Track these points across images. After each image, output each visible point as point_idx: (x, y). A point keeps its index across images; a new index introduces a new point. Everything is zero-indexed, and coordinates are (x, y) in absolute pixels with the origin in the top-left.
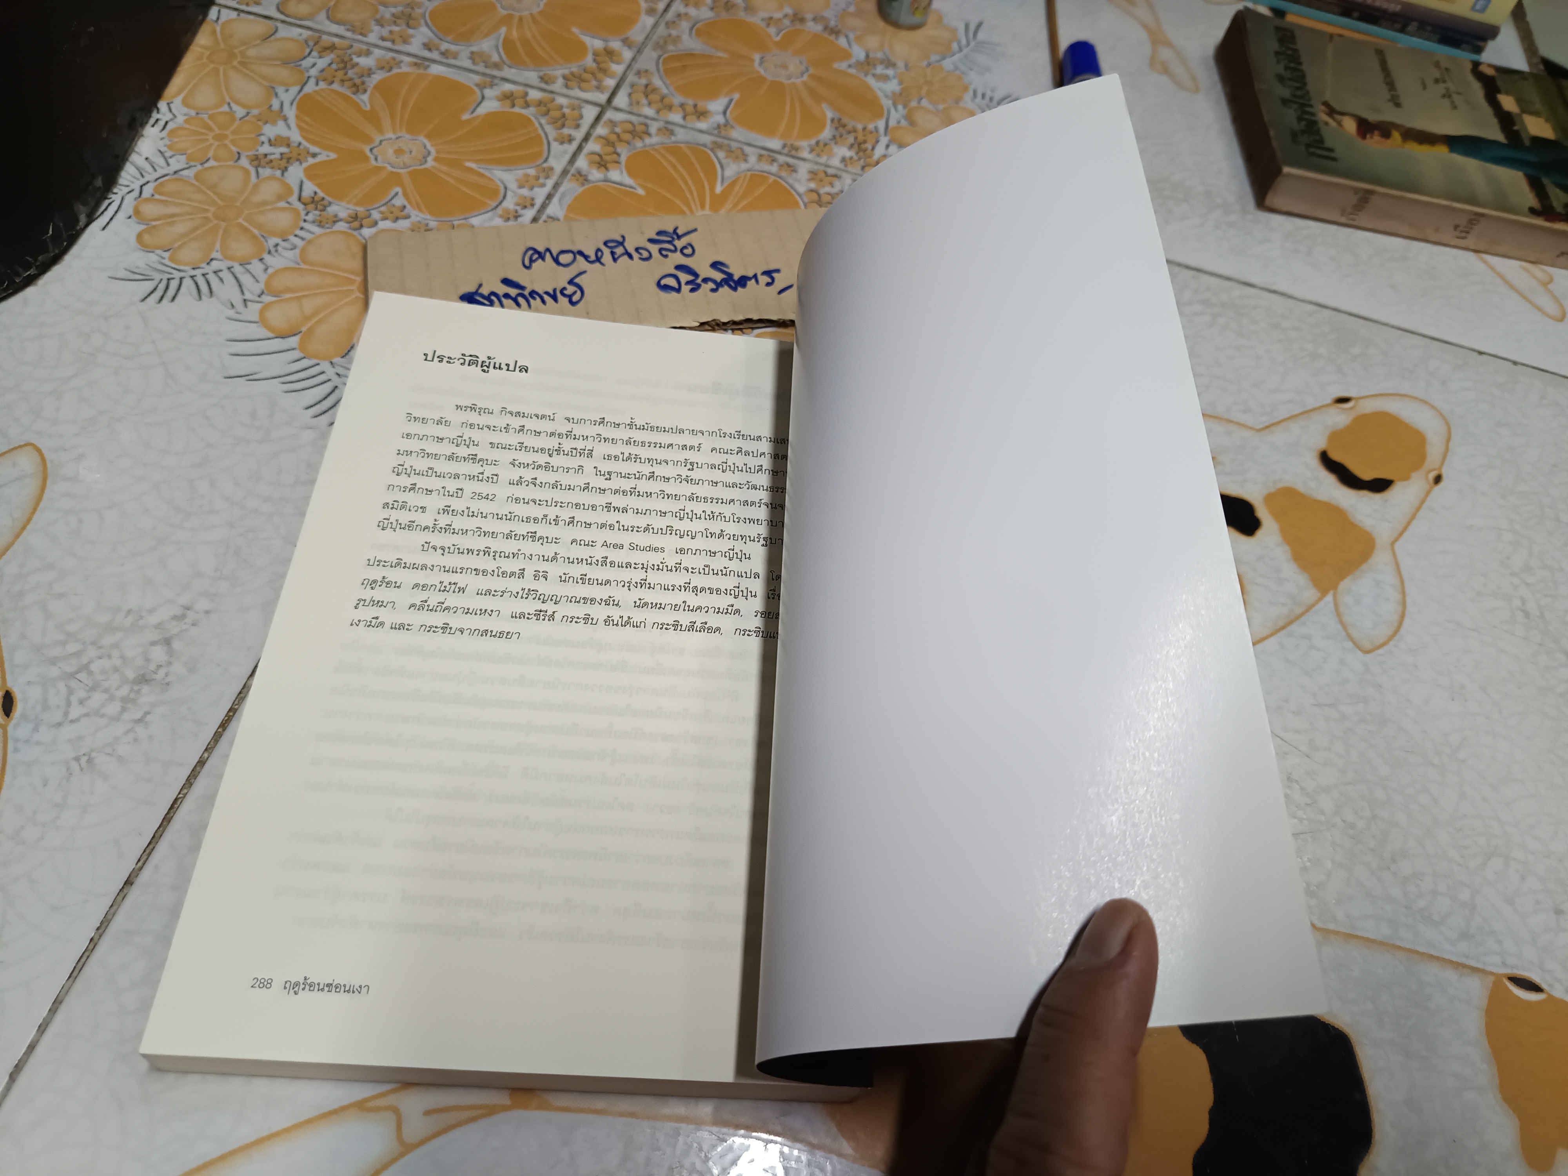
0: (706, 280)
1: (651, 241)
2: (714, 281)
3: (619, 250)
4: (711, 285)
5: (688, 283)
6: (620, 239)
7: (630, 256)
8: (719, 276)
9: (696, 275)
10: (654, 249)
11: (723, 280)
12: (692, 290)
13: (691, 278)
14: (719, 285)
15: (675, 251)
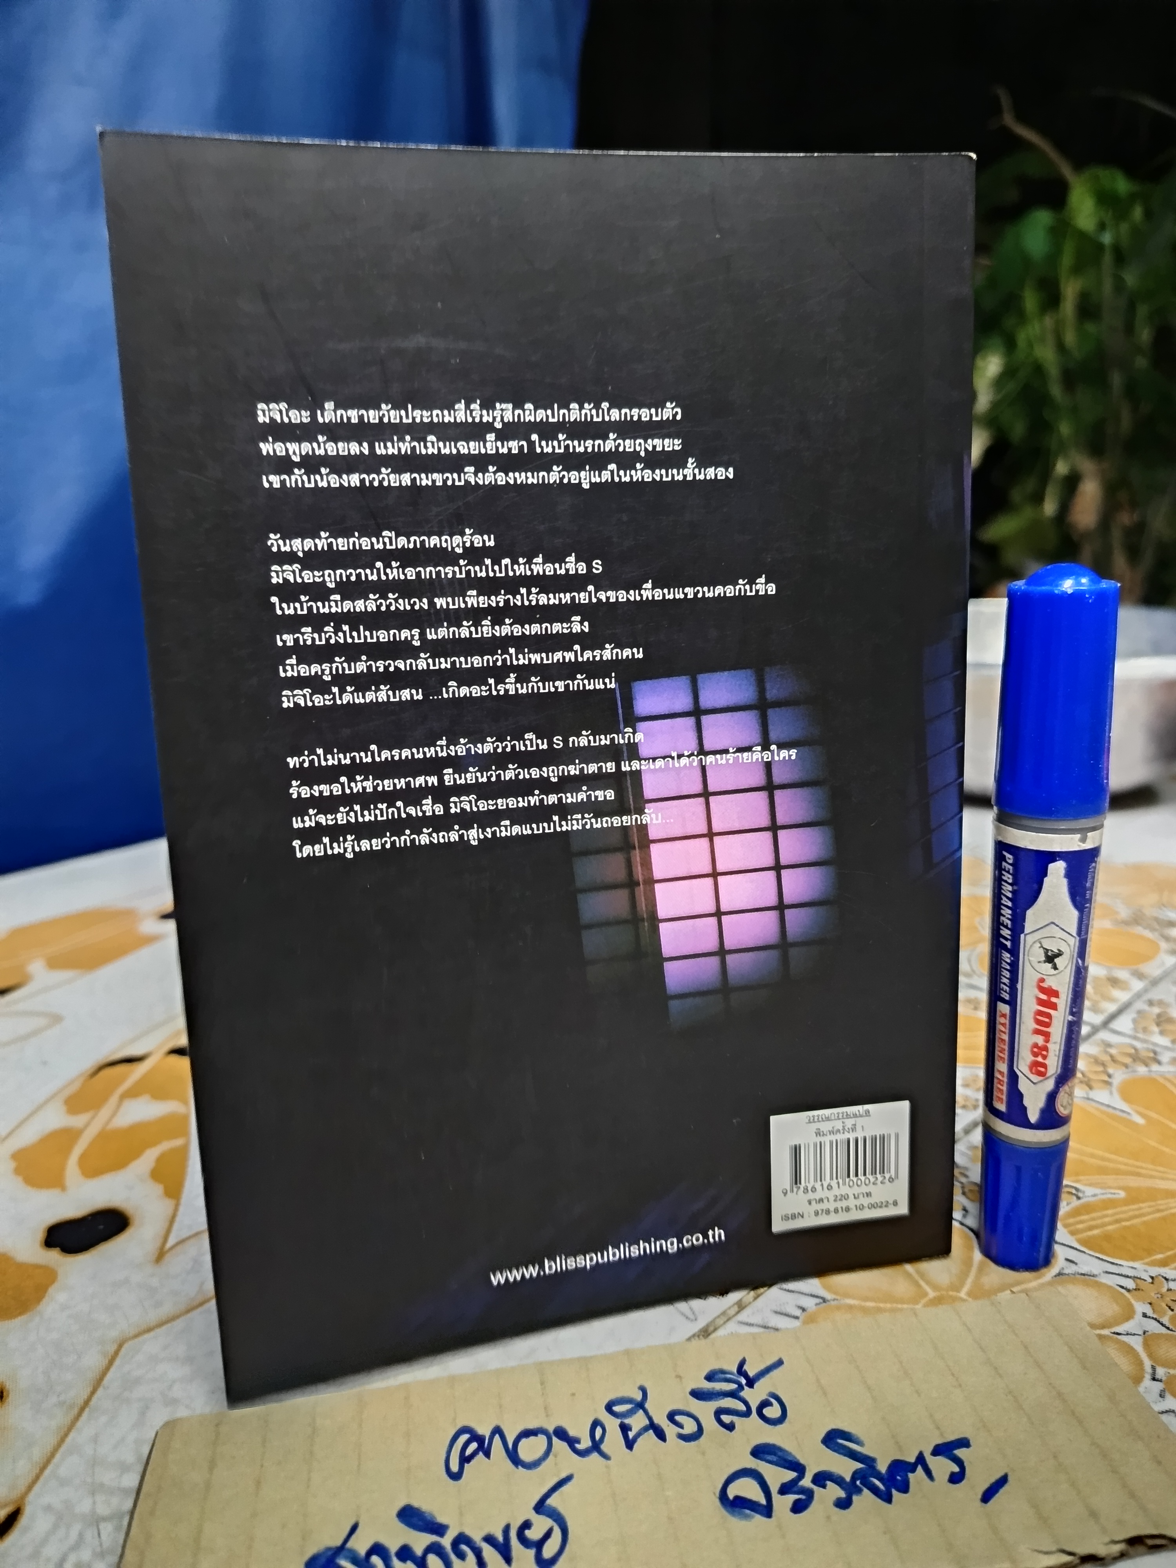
0: (821, 1479)
1: (697, 1394)
2: (838, 1481)
3: (637, 1422)
4: (834, 1491)
5: (785, 1489)
6: (639, 1397)
7: (661, 1435)
8: (846, 1468)
9: (799, 1468)
10: (705, 1410)
11: (855, 1475)
12: (798, 1508)
13: (791, 1475)
14: (851, 1488)
15: (747, 1414)
